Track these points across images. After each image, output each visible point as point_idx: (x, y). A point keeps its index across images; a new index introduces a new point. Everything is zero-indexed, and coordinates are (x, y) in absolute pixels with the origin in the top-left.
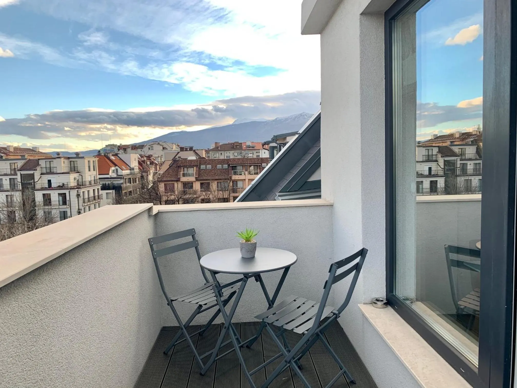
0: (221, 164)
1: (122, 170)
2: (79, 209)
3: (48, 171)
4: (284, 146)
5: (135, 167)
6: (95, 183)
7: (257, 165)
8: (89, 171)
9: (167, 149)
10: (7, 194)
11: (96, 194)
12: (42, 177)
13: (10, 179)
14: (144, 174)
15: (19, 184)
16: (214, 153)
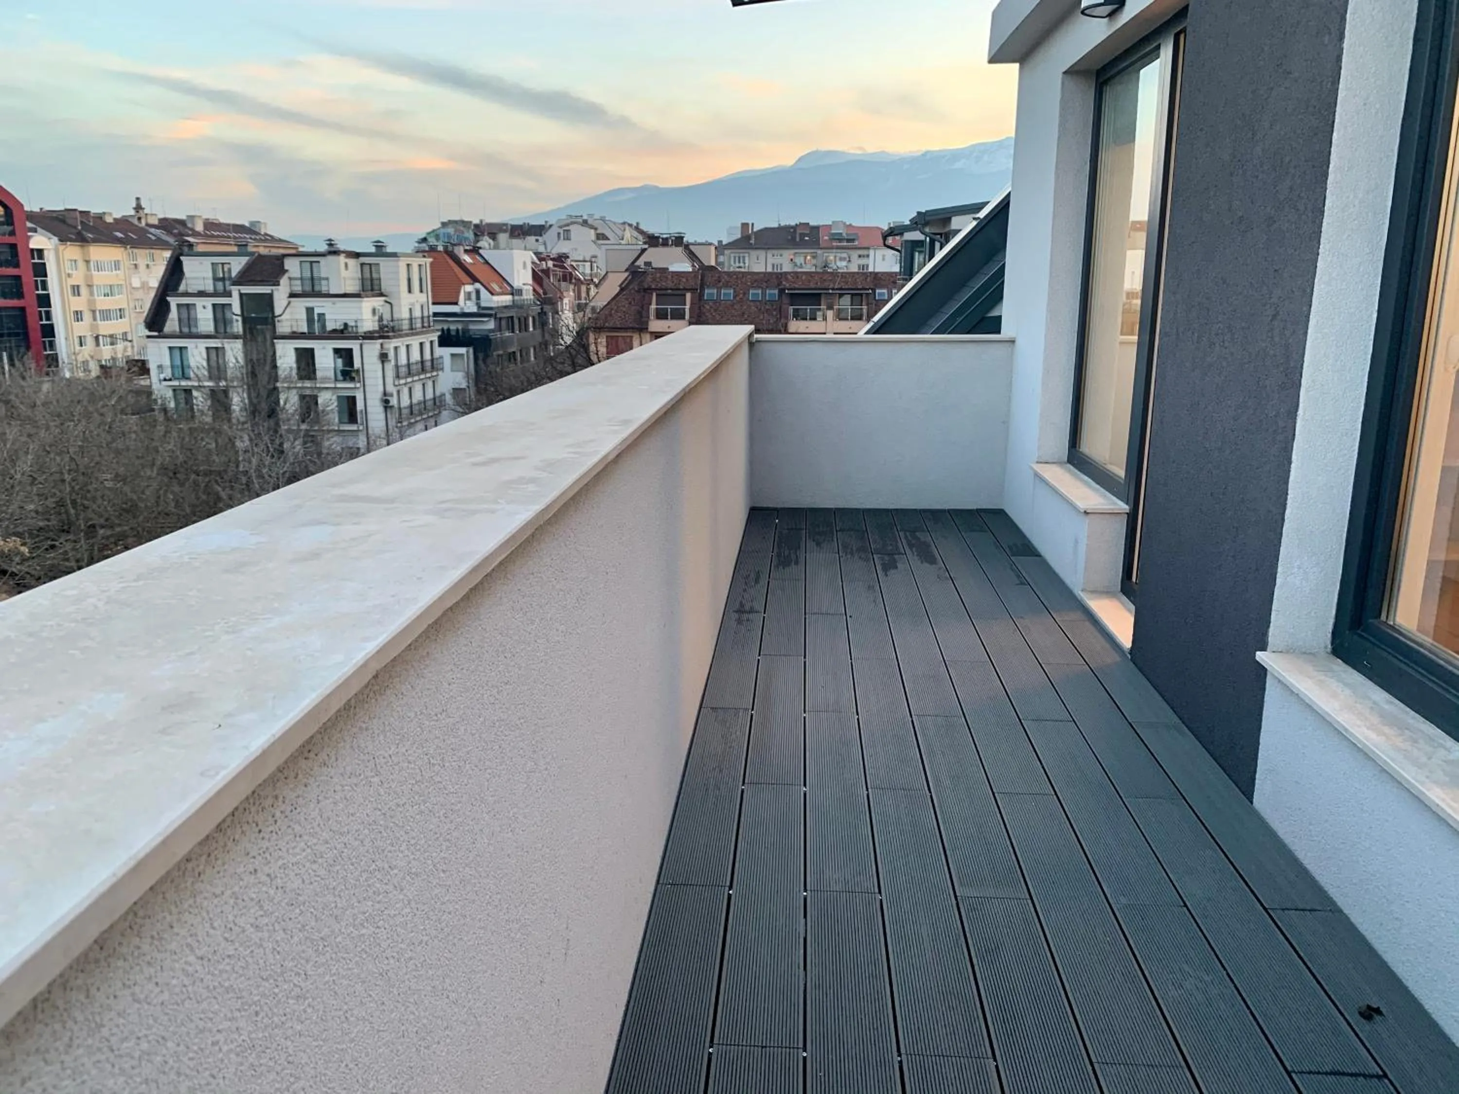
0: (759, 287)
1: (492, 294)
2: (385, 394)
3: (308, 288)
4: (943, 240)
5: (525, 287)
6: (423, 327)
7: (861, 295)
8: (410, 291)
9: (607, 239)
10: (208, 345)
11: (427, 356)
12: (292, 304)
13: (214, 305)
14: (547, 308)
15: (237, 321)
16: (737, 255)
